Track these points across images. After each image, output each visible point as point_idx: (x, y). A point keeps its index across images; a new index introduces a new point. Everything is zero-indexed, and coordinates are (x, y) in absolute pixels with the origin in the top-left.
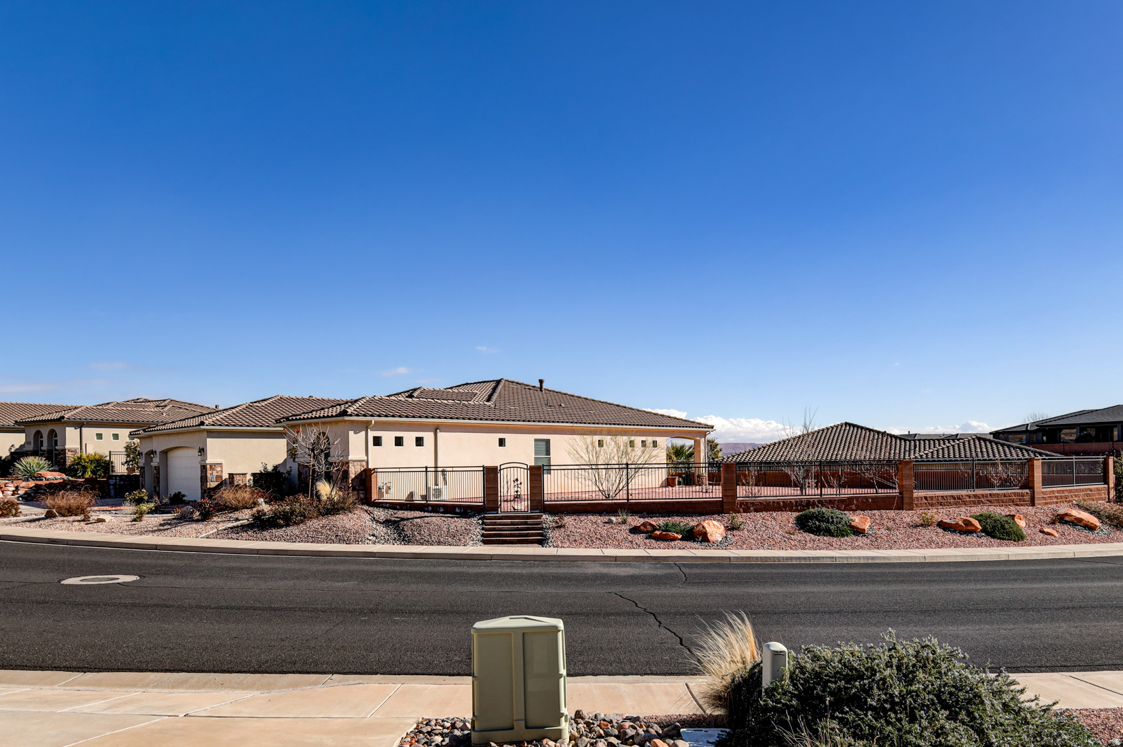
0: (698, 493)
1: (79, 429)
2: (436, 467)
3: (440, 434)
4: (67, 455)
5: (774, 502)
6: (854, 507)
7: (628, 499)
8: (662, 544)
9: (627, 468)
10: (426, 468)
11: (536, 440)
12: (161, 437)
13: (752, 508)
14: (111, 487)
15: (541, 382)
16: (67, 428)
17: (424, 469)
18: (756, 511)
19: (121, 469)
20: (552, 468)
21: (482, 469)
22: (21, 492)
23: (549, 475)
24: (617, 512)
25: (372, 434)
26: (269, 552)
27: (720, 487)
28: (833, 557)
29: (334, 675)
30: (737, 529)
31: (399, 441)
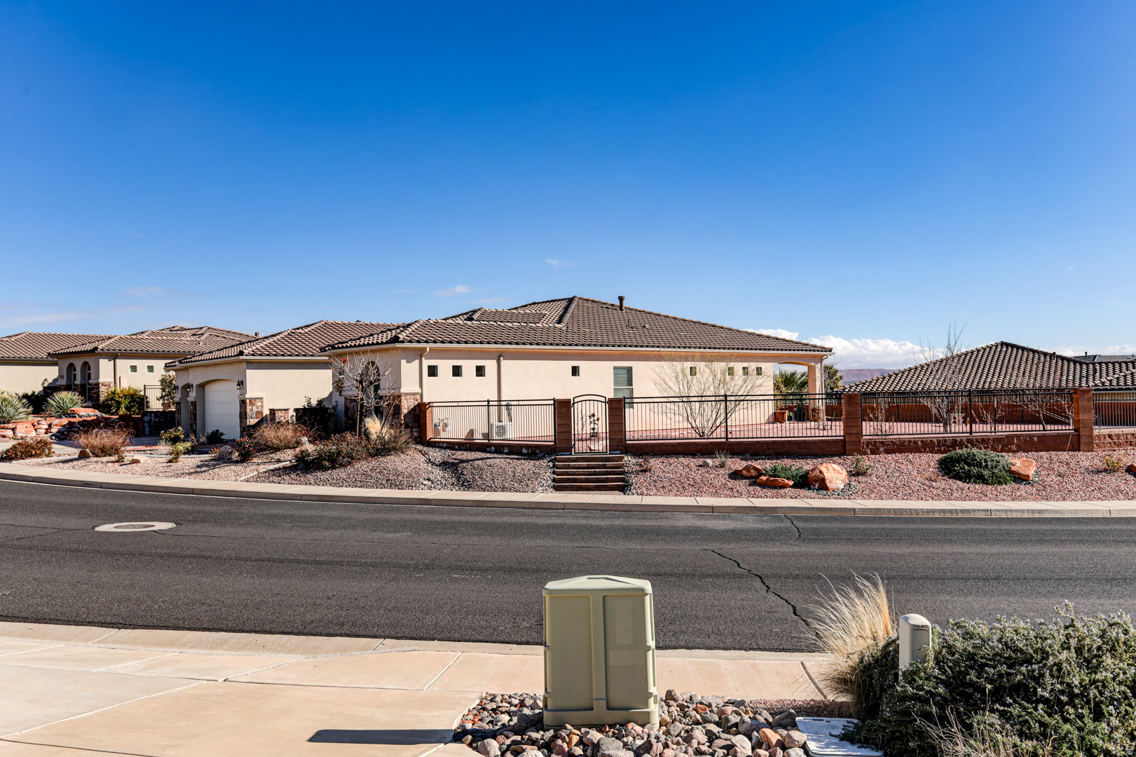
0: (813, 431)
1: (113, 361)
2: (499, 401)
3: (503, 362)
4: (101, 390)
5: (910, 442)
6: (1014, 447)
7: (727, 438)
8: (769, 492)
9: (726, 401)
10: (488, 401)
11: (615, 368)
12: (197, 369)
13: (881, 449)
14: (146, 425)
15: (621, 299)
16: (101, 360)
17: (486, 403)
18: (888, 452)
19: (156, 405)
20: (635, 400)
21: (552, 402)
22: (54, 430)
23: (631, 409)
24: (714, 453)
25: (427, 363)
26: (314, 498)
27: (842, 423)
28: (987, 510)
29: (387, 640)
30: (864, 474)
31: (457, 371)
